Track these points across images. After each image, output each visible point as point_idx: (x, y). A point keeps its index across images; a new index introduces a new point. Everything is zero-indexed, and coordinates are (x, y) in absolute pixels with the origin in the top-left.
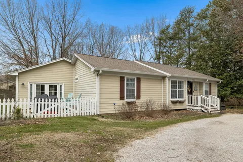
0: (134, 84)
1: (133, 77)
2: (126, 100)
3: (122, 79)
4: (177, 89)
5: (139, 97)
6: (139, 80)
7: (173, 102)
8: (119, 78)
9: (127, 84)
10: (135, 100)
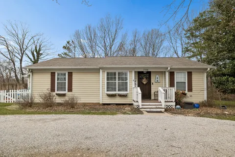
0: (65, 79)
1: (64, 72)
2: (56, 92)
3: (53, 75)
4: (117, 81)
5: (70, 90)
6: (70, 74)
7: (109, 96)
8: (50, 74)
9: (58, 79)
10: (66, 92)
